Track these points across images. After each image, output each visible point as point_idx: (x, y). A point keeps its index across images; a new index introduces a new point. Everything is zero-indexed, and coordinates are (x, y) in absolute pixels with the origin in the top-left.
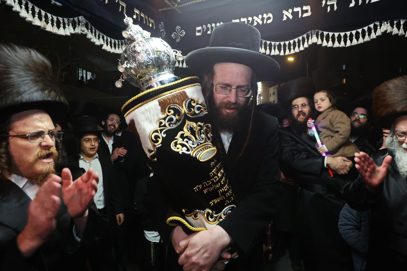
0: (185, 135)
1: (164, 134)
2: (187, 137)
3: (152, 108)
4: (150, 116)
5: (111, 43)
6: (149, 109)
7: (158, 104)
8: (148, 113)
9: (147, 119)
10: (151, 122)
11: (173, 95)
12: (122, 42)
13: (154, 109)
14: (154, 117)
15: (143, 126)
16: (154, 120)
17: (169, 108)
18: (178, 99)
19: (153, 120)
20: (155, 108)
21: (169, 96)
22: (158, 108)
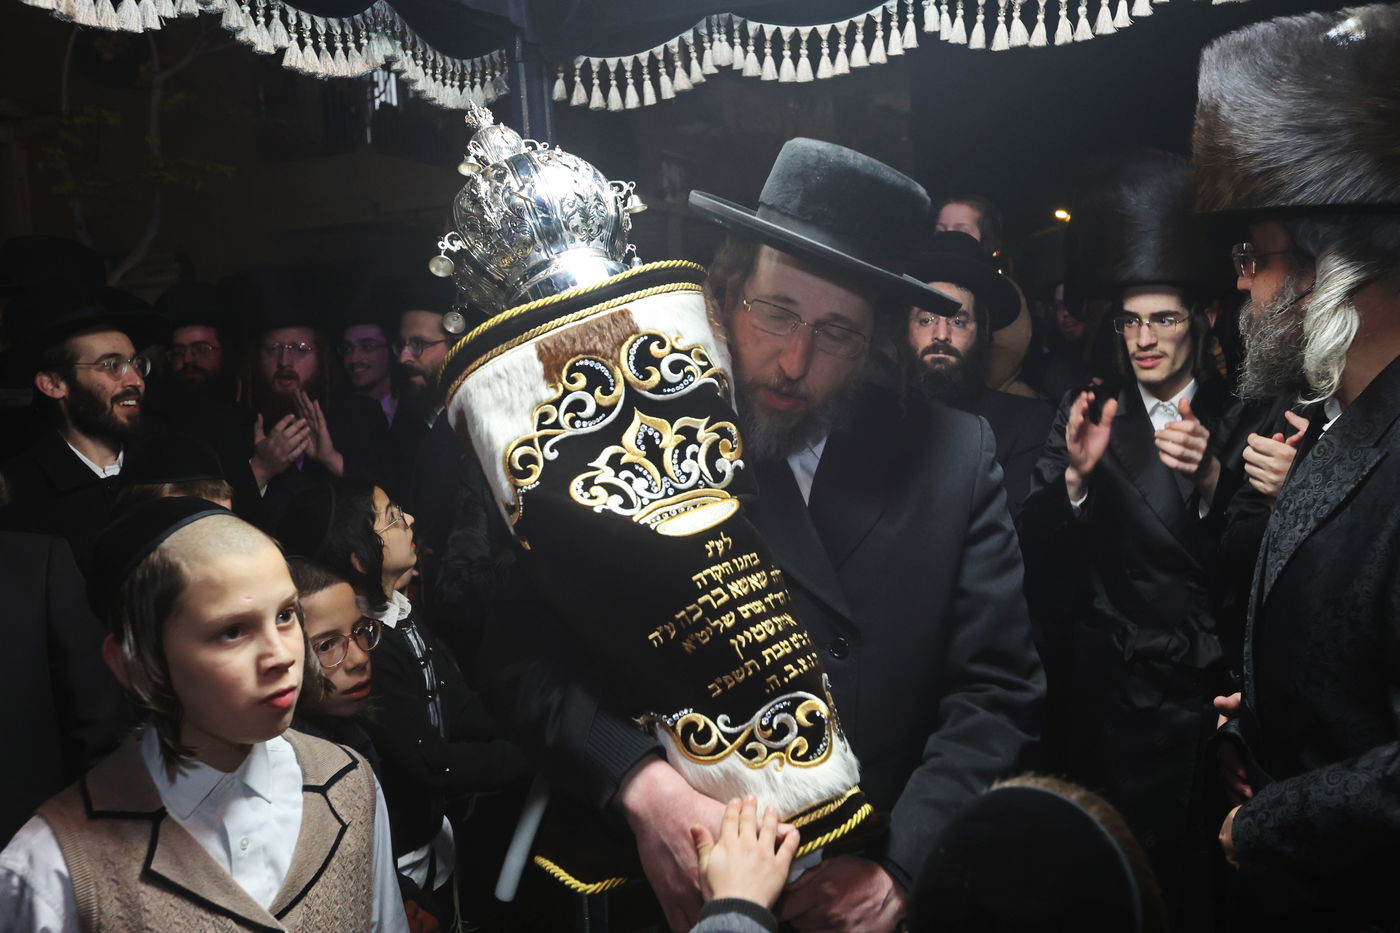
0: (623, 460)
1: (552, 450)
2: (630, 466)
3: (515, 368)
4: (511, 395)
5: (314, 35)
6: (506, 371)
7: (534, 354)
8: (504, 383)
9: (500, 402)
10: (511, 411)
11: (586, 324)
12: (354, 25)
13: (522, 372)
14: (522, 396)
15: (485, 427)
16: (522, 405)
17: (573, 369)
18: (602, 338)
19: (517, 405)
20: (525, 371)
21: (572, 328)
22: (533, 368)
